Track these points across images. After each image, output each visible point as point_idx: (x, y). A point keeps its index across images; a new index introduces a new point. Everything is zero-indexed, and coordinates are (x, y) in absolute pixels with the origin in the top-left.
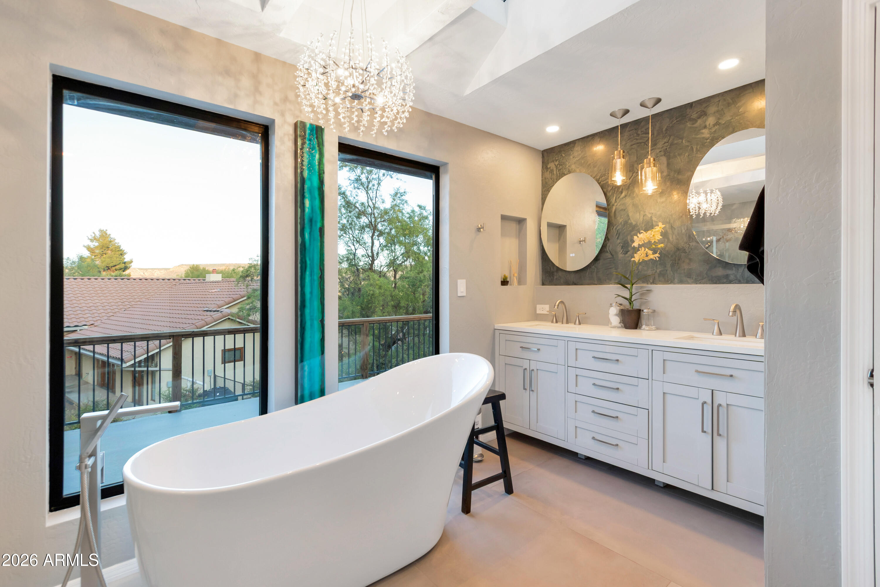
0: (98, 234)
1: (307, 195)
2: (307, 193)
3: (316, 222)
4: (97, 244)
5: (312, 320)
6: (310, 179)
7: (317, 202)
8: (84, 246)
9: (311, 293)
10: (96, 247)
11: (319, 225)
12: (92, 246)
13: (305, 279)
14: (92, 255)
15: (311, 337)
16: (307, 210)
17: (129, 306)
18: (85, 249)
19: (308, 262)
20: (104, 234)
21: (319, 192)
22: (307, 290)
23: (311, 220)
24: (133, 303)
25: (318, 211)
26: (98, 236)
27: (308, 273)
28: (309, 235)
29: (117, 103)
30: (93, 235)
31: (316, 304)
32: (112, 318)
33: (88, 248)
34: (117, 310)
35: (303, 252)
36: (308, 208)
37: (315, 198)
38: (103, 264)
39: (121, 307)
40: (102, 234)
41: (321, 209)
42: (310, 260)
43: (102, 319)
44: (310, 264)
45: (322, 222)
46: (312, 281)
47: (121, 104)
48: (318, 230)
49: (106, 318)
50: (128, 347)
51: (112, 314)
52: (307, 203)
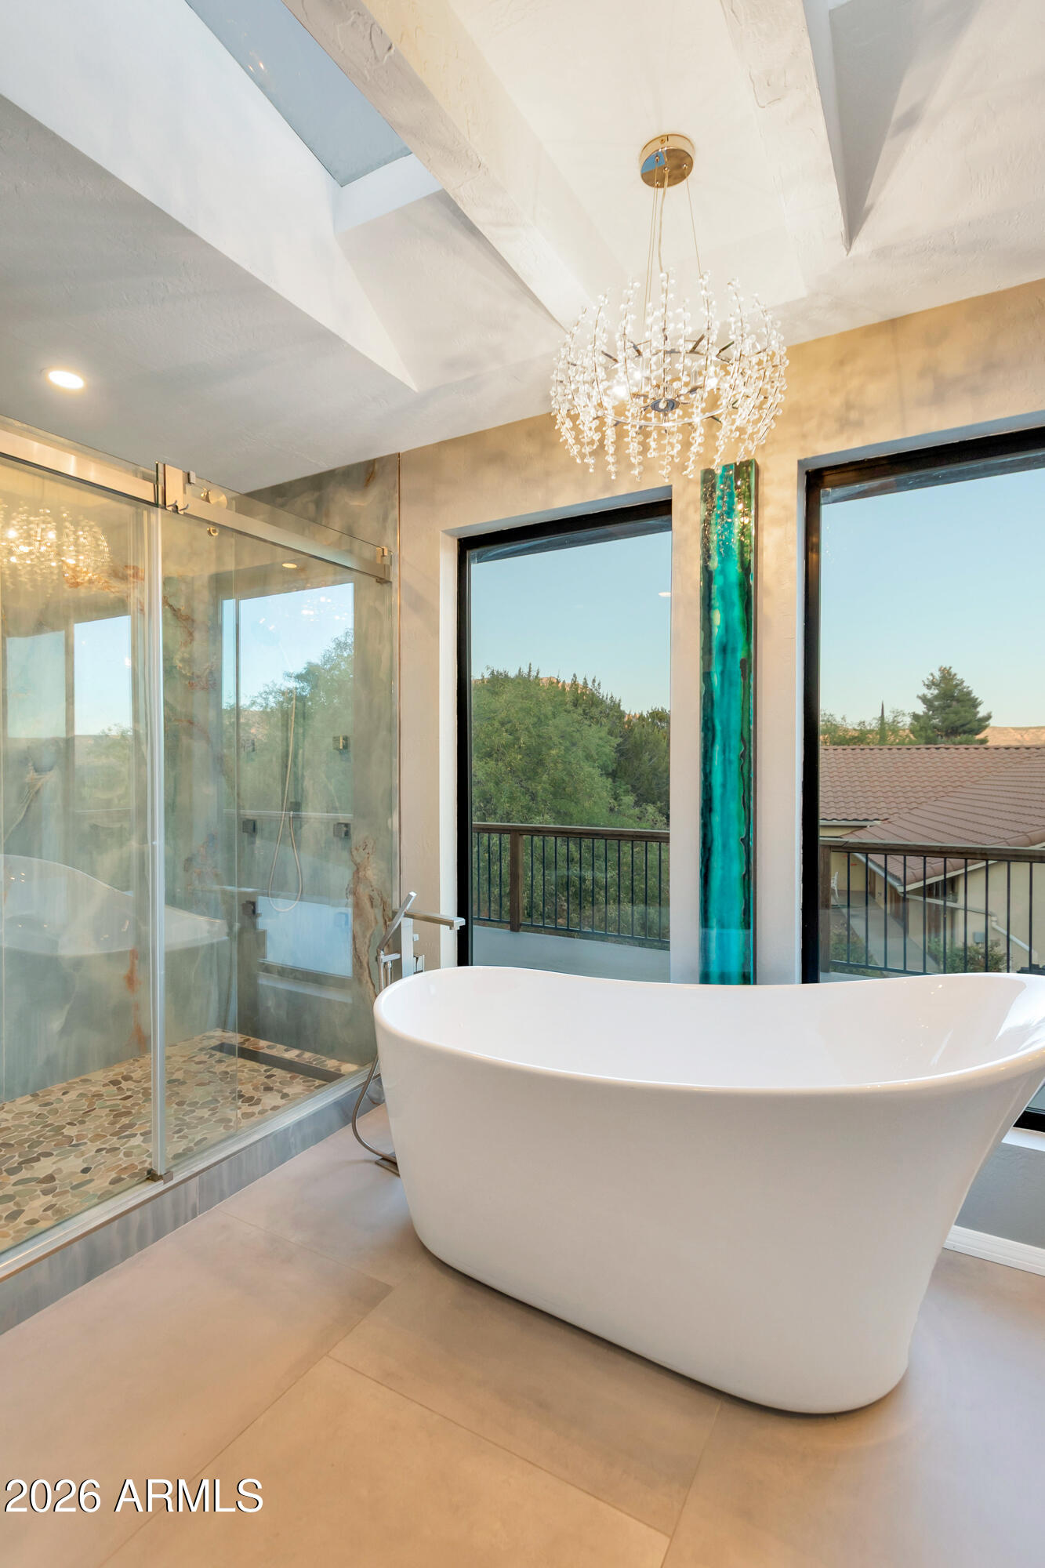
0: (937, 675)
1: (717, 602)
2: (716, 599)
3: (734, 650)
4: (936, 692)
5: (725, 835)
6: (723, 572)
7: (737, 612)
8: (919, 697)
9: (724, 785)
10: (936, 697)
11: (740, 655)
12: (929, 696)
13: (711, 759)
14: (929, 710)
15: (723, 868)
16: (716, 631)
17: (942, 794)
18: (920, 701)
19: (718, 728)
20: (947, 676)
21: (741, 591)
22: (717, 779)
23: (724, 649)
24: (950, 789)
25: (739, 629)
26: (938, 678)
27: (717, 748)
28: (719, 677)
29: (511, 545)
30: (931, 678)
31: (735, 806)
32: (915, 812)
33: (924, 699)
34: (923, 799)
35: (709, 710)
36: (719, 627)
37: (733, 604)
38: (946, 723)
39: (931, 794)
40: (944, 675)
41: (744, 623)
42: (721, 722)
43: (900, 812)
44: (722, 731)
45: (746, 648)
46: (726, 762)
47: (515, 545)
48: (739, 665)
49: (906, 810)
50: (915, 862)
51: (915, 805)
52: (717, 617)
